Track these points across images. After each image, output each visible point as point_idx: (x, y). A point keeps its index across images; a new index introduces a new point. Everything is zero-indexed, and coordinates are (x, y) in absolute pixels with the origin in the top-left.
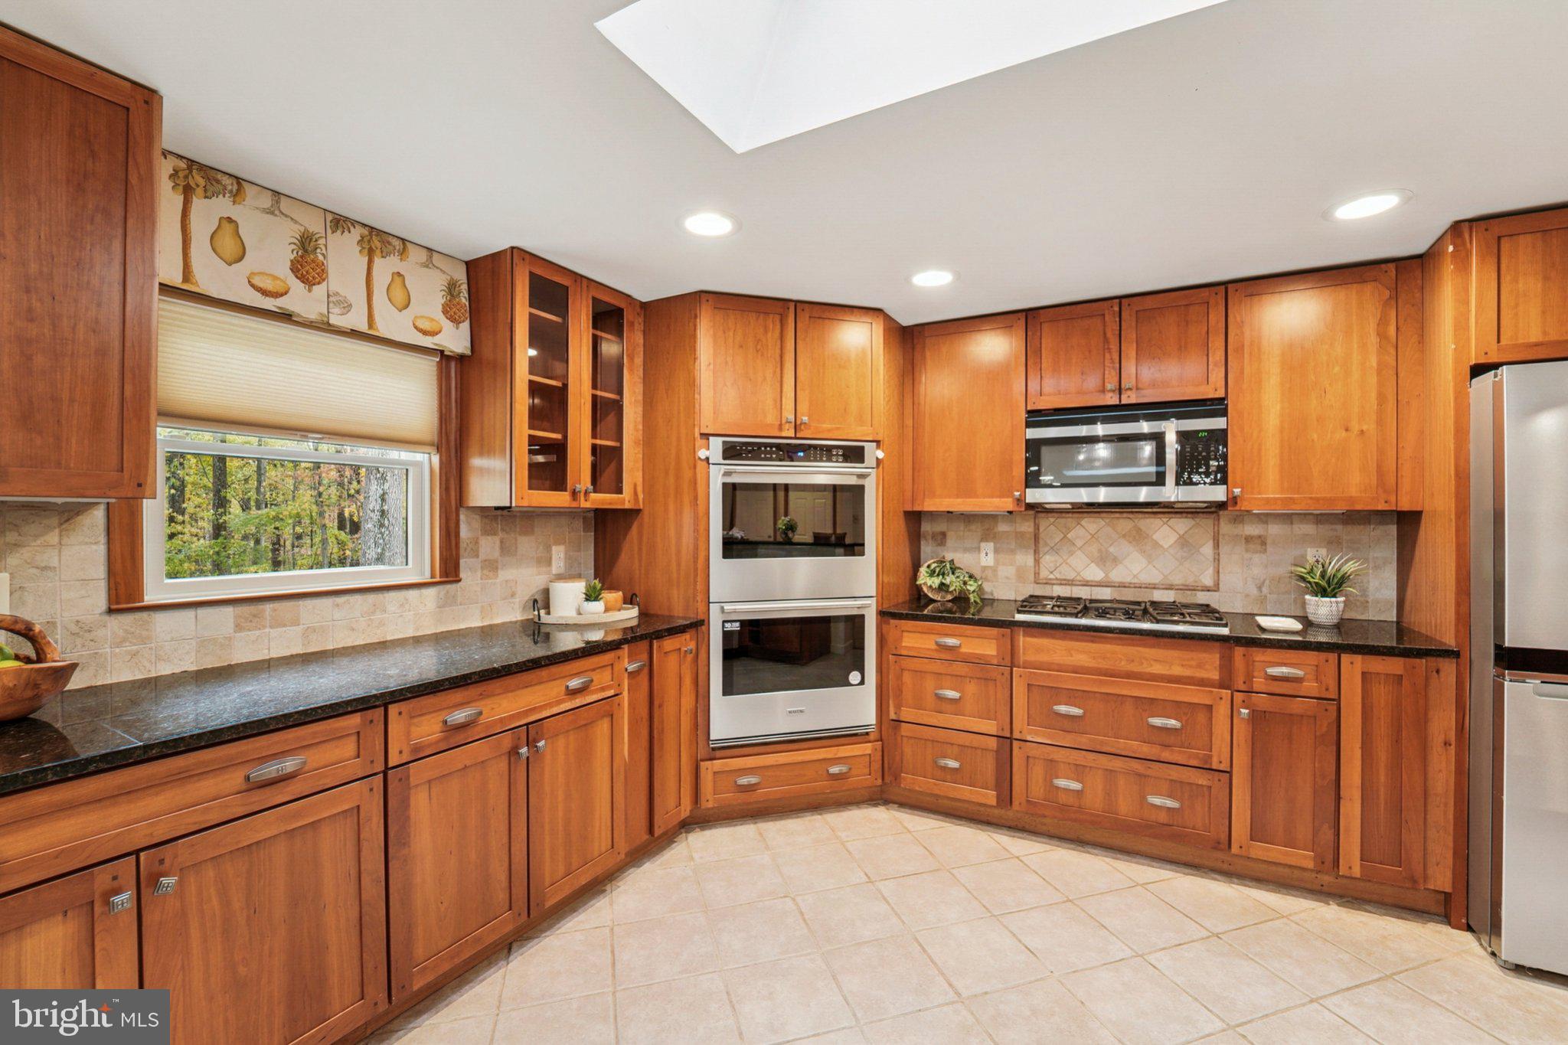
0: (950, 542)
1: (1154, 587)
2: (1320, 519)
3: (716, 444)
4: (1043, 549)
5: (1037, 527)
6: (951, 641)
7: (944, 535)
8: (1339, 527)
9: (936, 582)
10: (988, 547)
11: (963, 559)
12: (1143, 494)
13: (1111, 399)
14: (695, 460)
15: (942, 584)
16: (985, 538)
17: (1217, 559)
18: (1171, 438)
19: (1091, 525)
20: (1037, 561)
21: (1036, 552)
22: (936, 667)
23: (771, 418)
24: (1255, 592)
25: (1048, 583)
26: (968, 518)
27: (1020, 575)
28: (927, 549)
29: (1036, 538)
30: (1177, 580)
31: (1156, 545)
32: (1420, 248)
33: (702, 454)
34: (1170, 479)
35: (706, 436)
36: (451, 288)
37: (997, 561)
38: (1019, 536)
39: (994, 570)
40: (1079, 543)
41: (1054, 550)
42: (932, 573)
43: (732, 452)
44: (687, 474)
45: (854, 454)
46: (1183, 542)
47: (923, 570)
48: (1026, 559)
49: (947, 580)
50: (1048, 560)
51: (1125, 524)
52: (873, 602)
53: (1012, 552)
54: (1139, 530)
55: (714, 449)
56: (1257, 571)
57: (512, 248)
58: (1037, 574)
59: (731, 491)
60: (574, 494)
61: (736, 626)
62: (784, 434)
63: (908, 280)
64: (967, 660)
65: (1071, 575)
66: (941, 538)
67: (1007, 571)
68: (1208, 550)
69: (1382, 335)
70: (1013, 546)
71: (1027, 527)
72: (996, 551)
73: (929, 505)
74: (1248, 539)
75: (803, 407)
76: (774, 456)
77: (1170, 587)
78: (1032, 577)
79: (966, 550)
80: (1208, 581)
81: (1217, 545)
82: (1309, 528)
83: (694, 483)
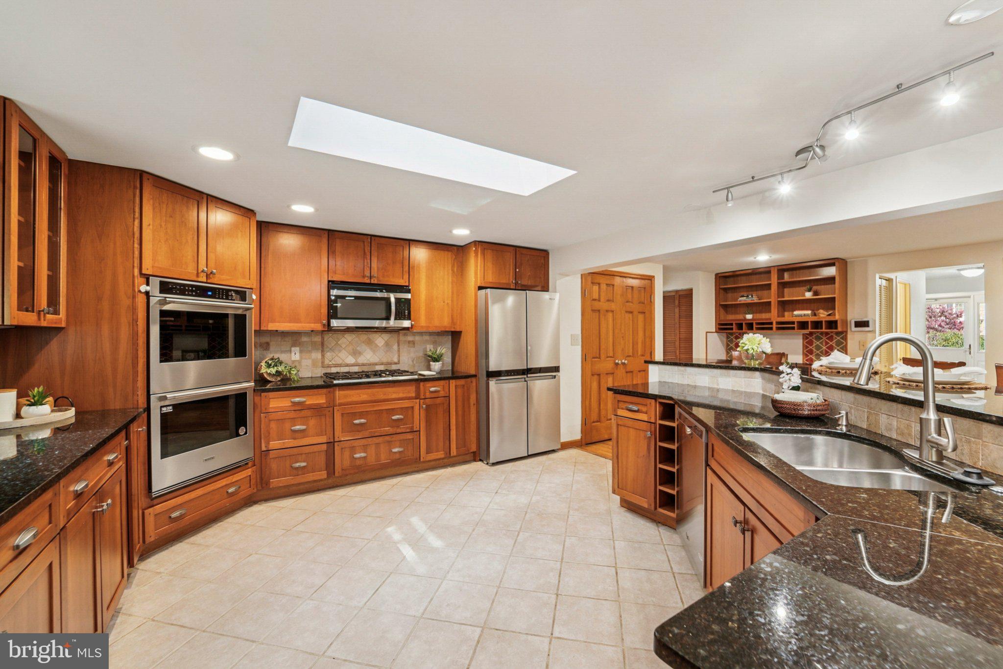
0: (272, 348)
1: (376, 364)
2: (431, 334)
3: (155, 282)
4: (326, 350)
5: (323, 338)
6: (297, 400)
7: (268, 344)
8: (436, 337)
9: (273, 370)
10: (296, 350)
11: (283, 357)
12: (377, 323)
13: (367, 281)
14: (135, 292)
15: (277, 371)
16: (294, 345)
17: (399, 351)
18: (393, 300)
19: (349, 337)
20: (323, 356)
21: (322, 351)
22: (292, 415)
23: (191, 269)
24: (411, 363)
25: (329, 366)
26: (284, 334)
27: (314, 364)
29: (323, 344)
30: (385, 360)
31: (377, 345)
33: (145, 288)
34: (391, 317)
35: (146, 276)
37: (301, 357)
38: (314, 344)
39: (299, 362)
40: (344, 346)
41: (332, 350)
42: (269, 366)
43: (165, 288)
45: (241, 296)
46: (387, 344)
47: (264, 365)
48: (317, 355)
49: (280, 369)
50: (328, 355)
51: (364, 336)
53: (310, 352)
54: (369, 339)
55: (154, 288)
56: (412, 355)
58: (323, 362)
61: (170, 409)
62: (200, 279)
63: (289, 207)
64: (310, 407)
65: (340, 362)
66: (266, 346)
67: (307, 362)
68: (395, 347)
69: (453, 270)
70: (310, 348)
71: (317, 338)
72: (301, 352)
74: (409, 342)
75: (212, 262)
76: (194, 293)
77: (382, 364)
78: (320, 364)
79: (282, 352)
80: (396, 360)
81: (399, 345)
82: (427, 338)
83: (134, 309)
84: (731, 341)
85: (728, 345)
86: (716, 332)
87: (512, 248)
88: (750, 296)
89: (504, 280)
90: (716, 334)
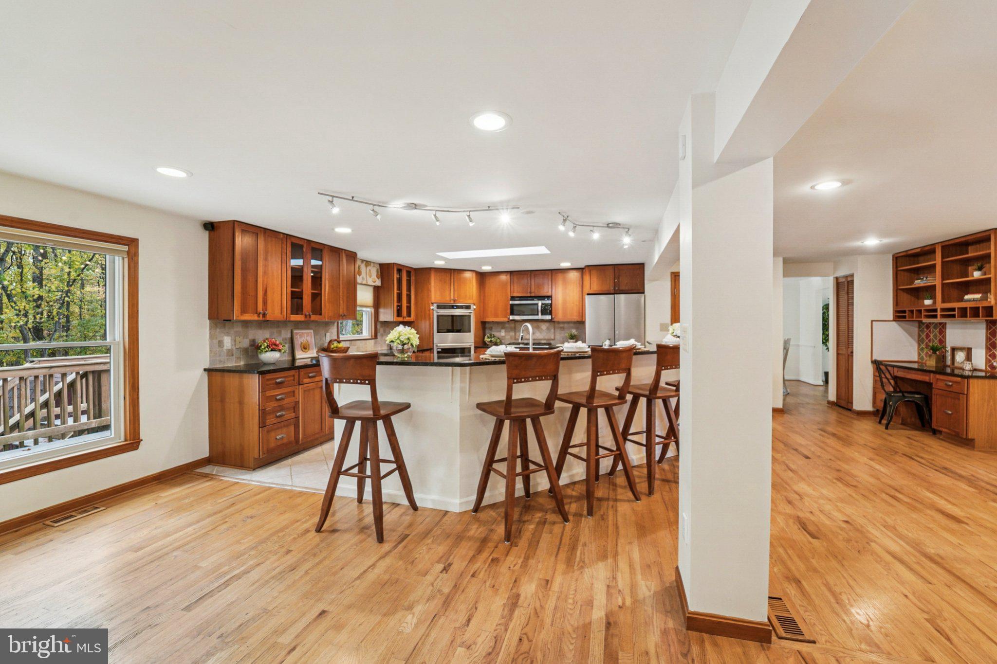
0: (493, 329)
1: (541, 340)
3: (435, 305)
5: (515, 325)
7: (492, 328)
9: (489, 340)
10: (503, 331)
11: (497, 334)
13: (529, 295)
14: (429, 310)
16: (502, 328)
17: (554, 333)
18: (540, 304)
20: (515, 334)
21: (515, 332)
23: (448, 299)
24: (561, 339)
26: (498, 323)
27: (511, 338)
28: (487, 331)
29: (515, 328)
30: (546, 338)
31: (542, 329)
32: (583, 267)
33: (432, 308)
34: (540, 314)
35: (433, 303)
36: (377, 270)
38: (510, 328)
39: (505, 336)
41: (519, 331)
42: (488, 338)
43: (439, 307)
44: (427, 312)
45: (468, 307)
46: (548, 329)
47: (486, 337)
48: (512, 334)
49: (492, 339)
51: (532, 324)
52: (473, 344)
53: (509, 332)
54: (538, 326)
55: (434, 307)
56: (562, 335)
57: (394, 263)
59: (438, 316)
60: (404, 317)
61: (440, 350)
62: (451, 302)
63: (481, 268)
66: (491, 329)
67: (508, 337)
68: (553, 330)
69: (579, 284)
70: (509, 330)
71: (513, 325)
72: (505, 332)
73: (487, 320)
74: (561, 328)
75: (456, 296)
76: (449, 308)
77: (545, 340)
78: (514, 338)
79: (497, 331)
80: (552, 337)
81: (554, 329)
82: (572, 325)
83: (429, 315)
84: (922, 331)
85: (919, 336)
86: (894, 320)
87: (612, 267)
88: (925, 279)
89: (605, 288)
90: (894, 323)
